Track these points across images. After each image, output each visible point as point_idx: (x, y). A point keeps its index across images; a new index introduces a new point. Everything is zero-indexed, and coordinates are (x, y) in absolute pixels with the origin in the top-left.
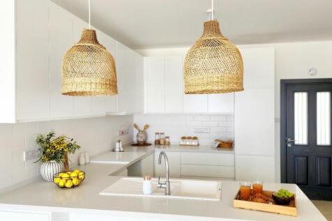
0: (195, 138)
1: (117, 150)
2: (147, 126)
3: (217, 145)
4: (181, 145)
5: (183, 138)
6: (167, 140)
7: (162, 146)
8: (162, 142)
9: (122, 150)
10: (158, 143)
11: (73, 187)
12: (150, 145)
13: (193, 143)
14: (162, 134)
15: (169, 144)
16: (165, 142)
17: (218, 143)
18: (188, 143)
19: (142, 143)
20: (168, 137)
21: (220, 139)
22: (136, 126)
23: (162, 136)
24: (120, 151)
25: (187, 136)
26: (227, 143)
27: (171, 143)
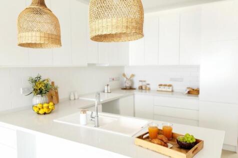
0: (170, 86)
1: (106, 91)
2: (133, 76)
3: (187, 92)
4: (158, 91)
5: (161, 85)
6: (148, 86)
7: (144, 91)
8: (144, 88)
9: (109, 91)
10: (141, 88)
11: (45, 113)
12: (135, 89)
13: (168, 90)
14: (144, 81)
15: (149, 89)
16: (146, 87)
17: (188, 90)
18: (163, 89)
19: (128, 88)
20: (148, 84)
21: (191, 87)
22: (124, 75)
23: (144, 83)
24: (108, 92)
25: (163, 84)
26: (196, 90)
27: (151, 89)
